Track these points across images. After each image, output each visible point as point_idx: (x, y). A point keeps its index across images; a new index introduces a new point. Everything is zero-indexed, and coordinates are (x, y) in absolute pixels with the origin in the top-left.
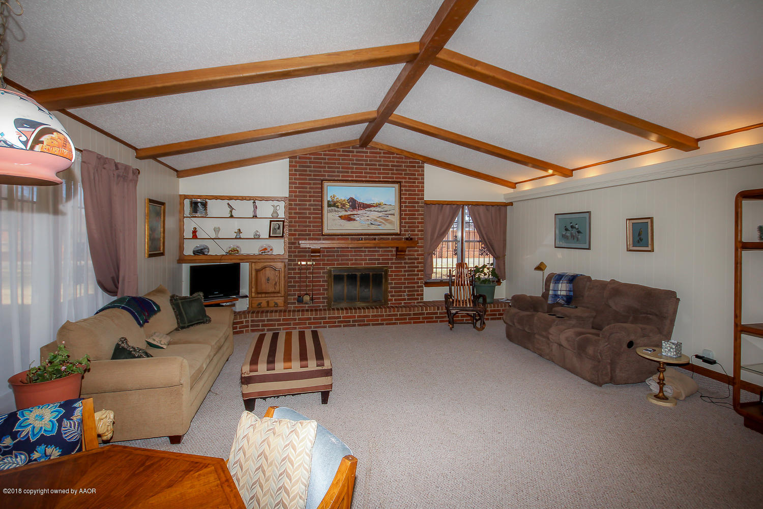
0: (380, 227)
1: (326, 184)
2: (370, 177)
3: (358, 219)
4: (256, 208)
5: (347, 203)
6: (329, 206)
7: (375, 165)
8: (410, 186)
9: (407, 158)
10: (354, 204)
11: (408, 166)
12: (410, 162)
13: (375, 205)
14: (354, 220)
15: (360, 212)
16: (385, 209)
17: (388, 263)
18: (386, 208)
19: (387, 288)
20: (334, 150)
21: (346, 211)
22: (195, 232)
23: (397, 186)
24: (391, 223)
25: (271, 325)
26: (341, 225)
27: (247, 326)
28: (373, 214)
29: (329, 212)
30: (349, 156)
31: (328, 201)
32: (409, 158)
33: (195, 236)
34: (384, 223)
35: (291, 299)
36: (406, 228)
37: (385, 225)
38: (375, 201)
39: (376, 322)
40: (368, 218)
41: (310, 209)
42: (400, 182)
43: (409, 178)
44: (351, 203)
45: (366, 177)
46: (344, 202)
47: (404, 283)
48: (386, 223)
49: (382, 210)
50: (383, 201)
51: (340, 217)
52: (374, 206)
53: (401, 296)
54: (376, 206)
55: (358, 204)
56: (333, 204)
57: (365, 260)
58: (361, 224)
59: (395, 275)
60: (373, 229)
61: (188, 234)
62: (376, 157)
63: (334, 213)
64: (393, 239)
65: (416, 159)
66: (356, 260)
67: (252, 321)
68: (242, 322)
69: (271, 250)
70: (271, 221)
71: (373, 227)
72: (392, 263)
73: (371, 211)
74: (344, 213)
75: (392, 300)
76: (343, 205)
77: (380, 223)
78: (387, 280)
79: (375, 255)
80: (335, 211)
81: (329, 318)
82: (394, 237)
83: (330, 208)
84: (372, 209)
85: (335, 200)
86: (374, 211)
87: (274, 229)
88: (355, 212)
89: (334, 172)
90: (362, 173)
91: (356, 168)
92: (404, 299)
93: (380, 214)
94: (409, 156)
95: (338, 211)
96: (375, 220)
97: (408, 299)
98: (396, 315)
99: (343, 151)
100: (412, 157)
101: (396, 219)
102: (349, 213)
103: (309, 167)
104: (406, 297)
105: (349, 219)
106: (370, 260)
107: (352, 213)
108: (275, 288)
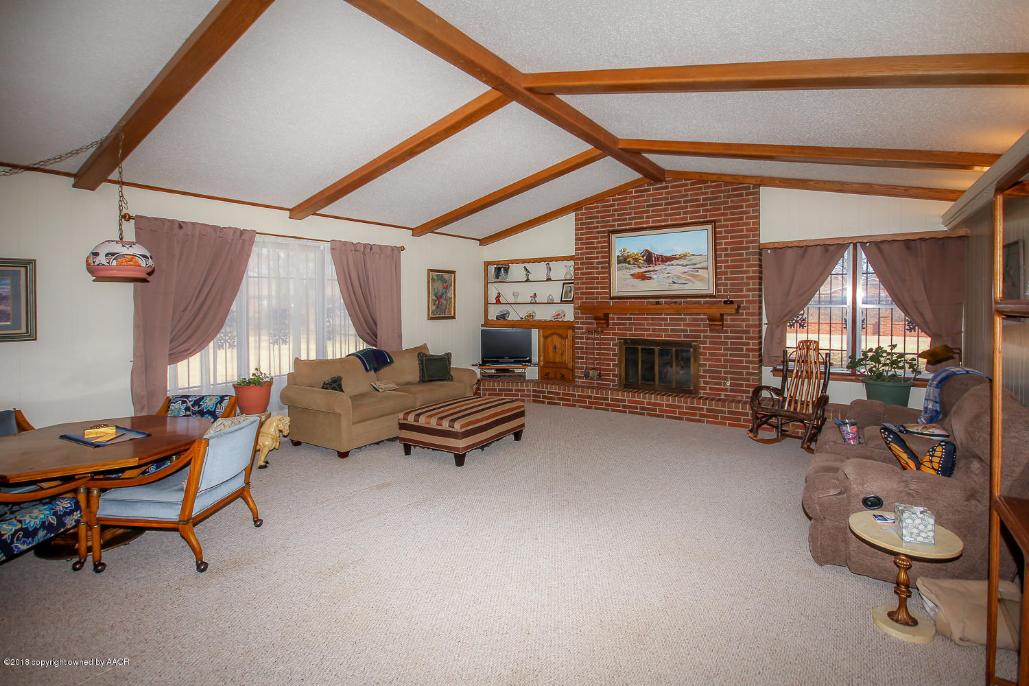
0: (686, 287)
1: (613, 237)
2: (671, 220)
3: (655, 276)
4: (550, 269)
5: (641, 258)
6: (619, 262)
7: (679, 202)
8: (732, 225)
9: (727, 184)
10: (649, 258)
11: (728, 197)
12: (733, 190)
13: (678, 257)
14: (650, 278)
15: (657, 268)
16: (693, 262)
17: (700, 337)
18: (696, 259)
19: (698, 371)
20: (625, 192)
21: (639, 267)
22: (498, 297)
23: (710, 227)
24: (702, 280)
25: (551, 398)
26: (633, 286)
27: (529, 396)
28: (675, 270)
29: (619, 269)
30: (643, 196)
31: (618, 257)
32: (732, 184)
33: (498, 302)
34: (691, 281)
35: (578, 373)
36: (727, 286)
37: (694, 283)
38: (679, 251)
39: (672, 414)
40: (669, 275)
41: (598, 268)
42: (715, 221)
43: (732, 214)
44: (645, 257)
45: (667, 220)
46: (637, 256)
47: (726, 367)
48: (694, 281)
49: (689, 263)
50: (690, 250)
51: (631, 275)
52: (677, 259)
53: (720, 384)
54: (680, 258)
55: (655, 258)
56: (623, 260)
57: (666, 330)
58: (660, 282)
59: (710, 354)
60: (677, 290)
61: (492, 299)
62: (681, 191)
63: (624, 272)
64: (706, 303)
65: (743, 184)
66: (654, 330)
67: (534, 391)
68: (524, 391)
69: (564, 316)
70: (564, 284)
71: (676, 287)
72: (705, 337)
73: (673, 265)
74: (636, 270)
75: (706, 388)
76: (636, 260)
77: (686, 280)
78: (696, 360)
79: (679, 325)
80: (626, 268)
81: (612, 400)
82: (708, 299)
83: (620, 265)
84: (674, 262)
85: (626, 255)
86: (677, 265)
87: (566, 292)
88: (651, 269)
89: (625, 219)
90: (660, 216)
91: (653, 211)
92: (726, 390)
93: (686, 269)
94: (731, 180)
95: (630, 268)
96: (679, 277)
97: (732, 391)
98: (701, 409)
99: (636, 192)
100: (736, 181)
101: (708, 275)
102: (644, 269)
103: (597, 217)
104: (729, 388)
105: (643, 277)
106: (672, 330)
107: (647, 269)
108: (562, 359)
